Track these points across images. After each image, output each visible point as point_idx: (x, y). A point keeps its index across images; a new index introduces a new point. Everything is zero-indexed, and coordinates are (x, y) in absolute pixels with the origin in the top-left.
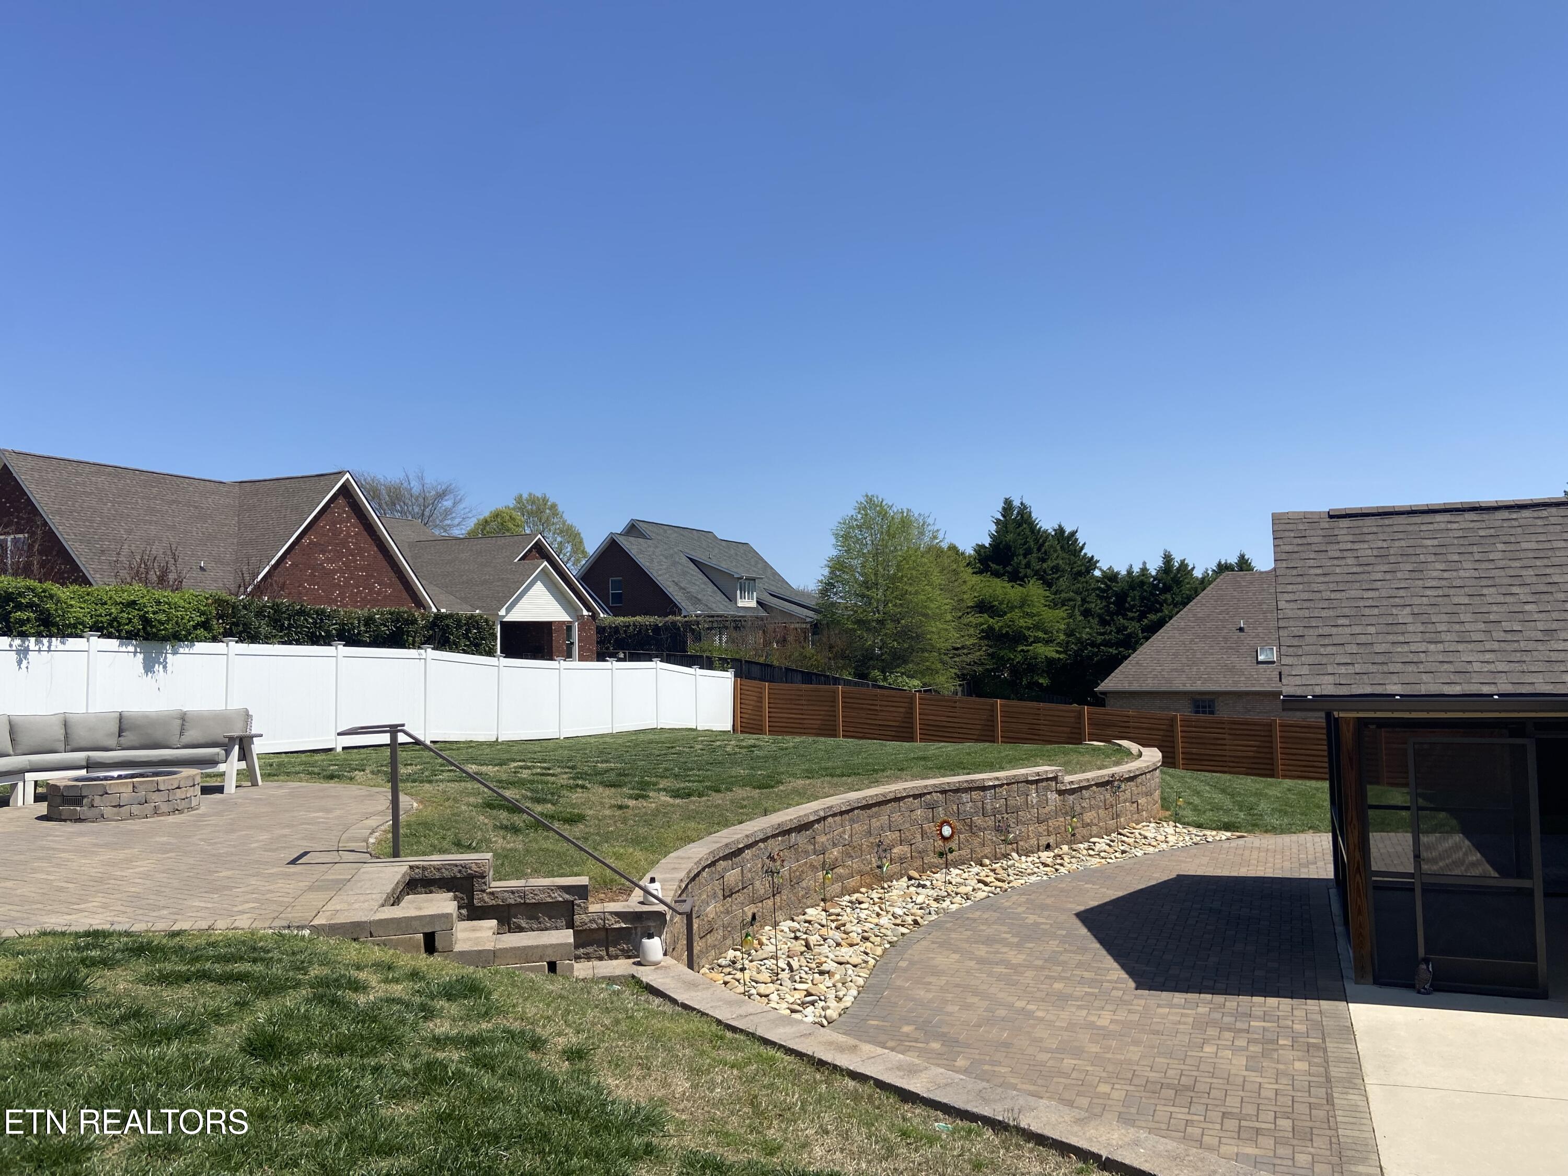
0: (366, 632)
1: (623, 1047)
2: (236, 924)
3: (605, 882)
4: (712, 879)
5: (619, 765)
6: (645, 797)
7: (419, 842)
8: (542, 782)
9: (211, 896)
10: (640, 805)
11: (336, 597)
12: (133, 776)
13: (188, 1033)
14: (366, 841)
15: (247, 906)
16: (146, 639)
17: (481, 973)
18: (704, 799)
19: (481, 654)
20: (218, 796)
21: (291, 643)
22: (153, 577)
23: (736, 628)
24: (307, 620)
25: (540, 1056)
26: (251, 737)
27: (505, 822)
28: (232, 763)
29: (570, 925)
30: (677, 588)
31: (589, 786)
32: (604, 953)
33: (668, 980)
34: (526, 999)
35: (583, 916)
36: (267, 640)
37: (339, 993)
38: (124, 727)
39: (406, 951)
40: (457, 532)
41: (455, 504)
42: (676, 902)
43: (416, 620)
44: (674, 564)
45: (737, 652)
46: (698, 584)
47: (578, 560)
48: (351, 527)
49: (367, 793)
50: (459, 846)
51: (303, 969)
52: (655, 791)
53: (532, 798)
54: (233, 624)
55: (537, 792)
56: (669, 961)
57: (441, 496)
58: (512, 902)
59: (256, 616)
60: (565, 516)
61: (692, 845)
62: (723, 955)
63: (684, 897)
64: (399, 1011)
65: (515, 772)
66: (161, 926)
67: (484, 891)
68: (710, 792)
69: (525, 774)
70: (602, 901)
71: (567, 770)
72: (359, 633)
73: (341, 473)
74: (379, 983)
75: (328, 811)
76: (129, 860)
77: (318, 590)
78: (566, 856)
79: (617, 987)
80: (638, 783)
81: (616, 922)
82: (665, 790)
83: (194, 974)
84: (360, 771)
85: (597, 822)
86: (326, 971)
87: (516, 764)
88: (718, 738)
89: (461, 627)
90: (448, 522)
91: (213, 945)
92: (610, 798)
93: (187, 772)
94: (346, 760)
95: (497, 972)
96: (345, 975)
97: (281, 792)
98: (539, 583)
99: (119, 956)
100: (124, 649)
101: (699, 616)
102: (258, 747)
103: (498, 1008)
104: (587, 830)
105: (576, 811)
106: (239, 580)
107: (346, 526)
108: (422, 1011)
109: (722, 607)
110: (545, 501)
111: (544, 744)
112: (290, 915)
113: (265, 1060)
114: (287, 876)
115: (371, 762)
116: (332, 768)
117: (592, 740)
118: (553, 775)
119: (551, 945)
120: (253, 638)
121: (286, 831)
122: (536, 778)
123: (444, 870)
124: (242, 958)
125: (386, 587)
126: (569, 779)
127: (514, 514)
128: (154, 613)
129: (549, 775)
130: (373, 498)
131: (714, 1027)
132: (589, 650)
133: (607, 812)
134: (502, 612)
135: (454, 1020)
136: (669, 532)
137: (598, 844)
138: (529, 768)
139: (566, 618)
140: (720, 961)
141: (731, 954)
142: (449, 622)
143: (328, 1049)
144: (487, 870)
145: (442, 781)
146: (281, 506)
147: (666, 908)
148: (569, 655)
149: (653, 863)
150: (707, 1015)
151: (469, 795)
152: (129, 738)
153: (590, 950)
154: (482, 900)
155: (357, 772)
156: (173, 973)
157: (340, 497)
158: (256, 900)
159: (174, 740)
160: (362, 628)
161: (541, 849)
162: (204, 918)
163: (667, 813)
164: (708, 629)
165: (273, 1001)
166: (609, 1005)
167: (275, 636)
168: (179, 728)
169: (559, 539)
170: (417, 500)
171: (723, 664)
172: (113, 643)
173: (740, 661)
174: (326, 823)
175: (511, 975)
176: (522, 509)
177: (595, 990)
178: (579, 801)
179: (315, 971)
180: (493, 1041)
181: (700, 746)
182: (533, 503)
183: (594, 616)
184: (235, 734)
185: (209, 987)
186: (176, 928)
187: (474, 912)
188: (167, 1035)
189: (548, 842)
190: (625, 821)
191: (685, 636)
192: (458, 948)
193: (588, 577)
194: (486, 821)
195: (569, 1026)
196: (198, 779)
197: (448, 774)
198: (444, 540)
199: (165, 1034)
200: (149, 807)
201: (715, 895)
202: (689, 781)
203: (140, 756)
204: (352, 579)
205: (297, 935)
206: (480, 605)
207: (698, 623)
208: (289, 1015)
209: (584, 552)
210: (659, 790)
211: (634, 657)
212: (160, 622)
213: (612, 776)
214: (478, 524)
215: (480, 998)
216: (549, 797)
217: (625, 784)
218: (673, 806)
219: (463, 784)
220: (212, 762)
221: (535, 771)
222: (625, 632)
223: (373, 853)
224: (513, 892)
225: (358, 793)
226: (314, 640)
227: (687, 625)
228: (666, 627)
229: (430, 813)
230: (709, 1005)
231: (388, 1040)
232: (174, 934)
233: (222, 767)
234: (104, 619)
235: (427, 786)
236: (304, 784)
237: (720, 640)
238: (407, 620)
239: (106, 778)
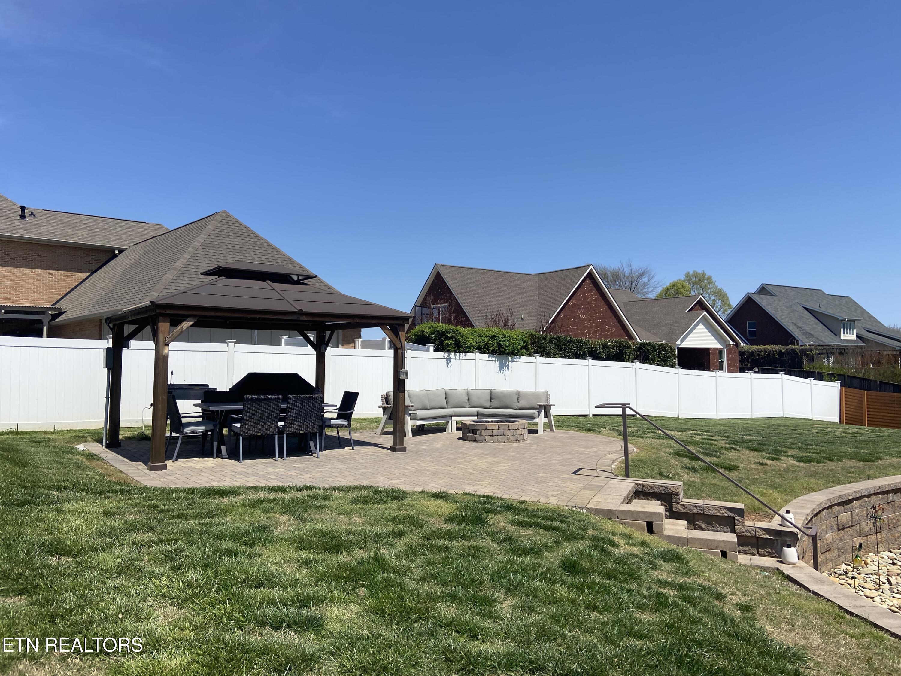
0: (603, 352)
1: (775, 610)
2: (550, 501)
3: (754, 509)
4: (829, 517)
5: (759, 438)
6: (778, 459)
7: (639, 471)
8: (709, 444)
9: (537, 485)
10: (775, 464)
11: (586, 333)
12: (497, 422)
13: (533, 553)
14: (611, 467)
15: (554, 493)
16: (500, 354)
17: (680, 550)
18: (821, 464)
19: (667, 366)
20: (535, 435)
21: (565, 358)
22: (501, 323)
23: (841, 353)
24: (573, 345)
25: (722, 604)
26: (550, 406)
27: (688, 465)
28: (541, 419)
29: (733, 531)
30: (795, 327)
31: (739, 449)
32: (756, 552)
33: (802, 575)
34: (710, 570)
35: (741, 527)
36: (554, 356)
37: (605, 546)
38: (492, 397)
39: (637, 530)
40: (650, 296)
41: (649, 280)
42: (804, 528)
43: (630, 346)
44: (793, 311)
45: (842, 370)
46: (812, 324)
47: (725, 311)
48: (593, 295)
49: (608, 440)
50: (662, 475)
51: (585, 530)
52: (785, 456)
53: (703, 453)
54: (538, 347)
55: (706, 449)
56: (802, 563)
57: (641, 275)
58: (696, 512)
59: (549, 343)
60: (717, 284)
61: (814, 493)
62: (838, 567)
63: (809, 525)
64: (638, 562)
65: (691, 437)
66: (516, 497)
67: (678, 503)
68: (825, 461)
69: (698, 438)
70: (753, 520)
71: (724, 438)
72: (600, 353)
73: (588, 266)
74: (625, 544)
75: (589, 448)
76: (498, 463)
77: (577, 329)
78: (728, 490)
79: (767, 574)
80: (773, 450)
81: (763, 534)
82: (792, 456)
83: (534, 523)
84: (604, 428)
85: (746, 472)
86: (596, 533)
87: (692, 432)
88: (829, 426)
89: (655, 351)
90: (646, 290)
91: (540, 510)
92: (755, 458)
93: (521, 421)
94: (595, 421)
95: (690, 551)
96: (606, 537)
97: (565, 436)
98: (701, 324)
99: (499, 509)
100: (490, 359)
101: (813, 345)
102: (553, 411)
103: (693, 571)
104: (740, 476)
105: (732, 463)
106: (540, 325)
107: (591, 295)
108: (650, 564)
109: (828, 339)
110: (704, 275)
111: (708, 421)
112: (576, 501)
113: (571, 574)
114: (573, 480)
115: (608, 424)
116: (589, 425)
117: (739, 422)
118: (715, 440)
119: (723, 541)
120: (548, 354)
121: (569, 456)
122: (705, 441)
123: (654, 488)
124: (555, 519)
125: (611, 328)
126: (726, 443)
127: (685, 284)
128: (503, 341)
129: (712, 440)
130: (604, 279)
131: (837, 610)
132: (734, 366)
133: (753, 466)
134: (678, 342)
135: (669, 573)
136: (789, 291)
137: (748, 485)
138: (700, 435)
139: (719, 346)
140: (836, 570)
141: (844, 567)
142: (648, 347)
143: (602, 574)
144: (680, 491)
145: (649, 438)
146: (558, 286)
147: (798, 531)
148: (721, 369)
149: (787, 502)
150: (832, 601)
151: (665, 447)
152: (495, 403)
153: (746, 548)
154: (677, 508)
155: (602, 429)
156: (524, 521)
157: (588, 279)
158: (558, 491)
159: (515, 405)
160: (601, 350)
161: (711, 484)
162: (535, 496)
163: (795, 471)
164: (819, 354)
165: (572, 543)
166: (763, 583)
167: (558, 354)
168: (516, 399)
169: (713, 298)
170: (628, 278)
171: (831, 378)
172: (486, 356)
173: (844, 376)
174: (589, 454)
175: (699, 554)
176: (689, 281)
177: (753, 572)
178: (734, 457)
179: (591, 532)
180: (693, 590)
181: (816, 431)
182: (696, 277)
183: (737, 345)
184: (542, 404)
185: (541, 531)
186: (523, 499)
187: (674, 515)
188: (525, 552)
189: (715, 479)
190: (765, 473)
191: (802, 358)
192: (666, 533)
193: (731, 321)
194: (677, 463)
195: (739, 590)
196: (526, 426)
197: (652, 434)
198: (643, 300)
199: (524, 551)
200: (505, 437)
201: (831, 528)
202: (810, 452)
203: (500, 412)
204: (594, 323)
205: (580, 512)
206: (665, 338)
207: (811, 350)
208: (581, 553)
209: (729, 305)
210: (788, 456)
211: (764, 371)
212: (505, 345)
213: (755, 445)
214: (663, 291)
215: (683, 564)
216: (714, 453)
217: (763, 450)
218: (799, 467)
219: (661, 440)
220: (532, 417)
221: (704, 437)
222: (758, 355)
223: (615, 473)
224: (696, 507)
225: (604, 439)
226: (577, 356)
227: (803, 351)
228: (787, 353)
229: (644, 455)
230: (833, 596)
231: (633, 576)
232: (522, 502)
233: (537, 420)
234: (482, 344)
235: (641, 439)
236: (576, 433)
237: (828, 361)
238: (625, 346)
239: (486, 422)
